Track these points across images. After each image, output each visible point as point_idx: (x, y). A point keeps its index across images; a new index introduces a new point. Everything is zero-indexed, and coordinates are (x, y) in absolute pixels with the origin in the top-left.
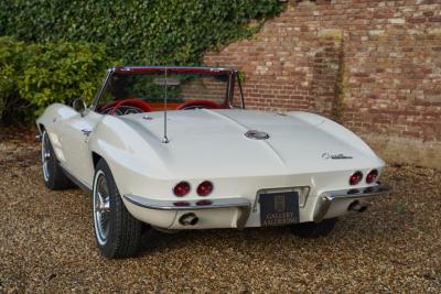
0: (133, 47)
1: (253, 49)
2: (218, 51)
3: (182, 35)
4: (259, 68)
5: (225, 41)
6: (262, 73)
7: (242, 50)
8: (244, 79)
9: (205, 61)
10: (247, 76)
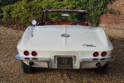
0: (86, 3)
1: (123, 3)
7: (119, 3)
8: (119, 14)
9: (108, 7)
10: (121, 12)
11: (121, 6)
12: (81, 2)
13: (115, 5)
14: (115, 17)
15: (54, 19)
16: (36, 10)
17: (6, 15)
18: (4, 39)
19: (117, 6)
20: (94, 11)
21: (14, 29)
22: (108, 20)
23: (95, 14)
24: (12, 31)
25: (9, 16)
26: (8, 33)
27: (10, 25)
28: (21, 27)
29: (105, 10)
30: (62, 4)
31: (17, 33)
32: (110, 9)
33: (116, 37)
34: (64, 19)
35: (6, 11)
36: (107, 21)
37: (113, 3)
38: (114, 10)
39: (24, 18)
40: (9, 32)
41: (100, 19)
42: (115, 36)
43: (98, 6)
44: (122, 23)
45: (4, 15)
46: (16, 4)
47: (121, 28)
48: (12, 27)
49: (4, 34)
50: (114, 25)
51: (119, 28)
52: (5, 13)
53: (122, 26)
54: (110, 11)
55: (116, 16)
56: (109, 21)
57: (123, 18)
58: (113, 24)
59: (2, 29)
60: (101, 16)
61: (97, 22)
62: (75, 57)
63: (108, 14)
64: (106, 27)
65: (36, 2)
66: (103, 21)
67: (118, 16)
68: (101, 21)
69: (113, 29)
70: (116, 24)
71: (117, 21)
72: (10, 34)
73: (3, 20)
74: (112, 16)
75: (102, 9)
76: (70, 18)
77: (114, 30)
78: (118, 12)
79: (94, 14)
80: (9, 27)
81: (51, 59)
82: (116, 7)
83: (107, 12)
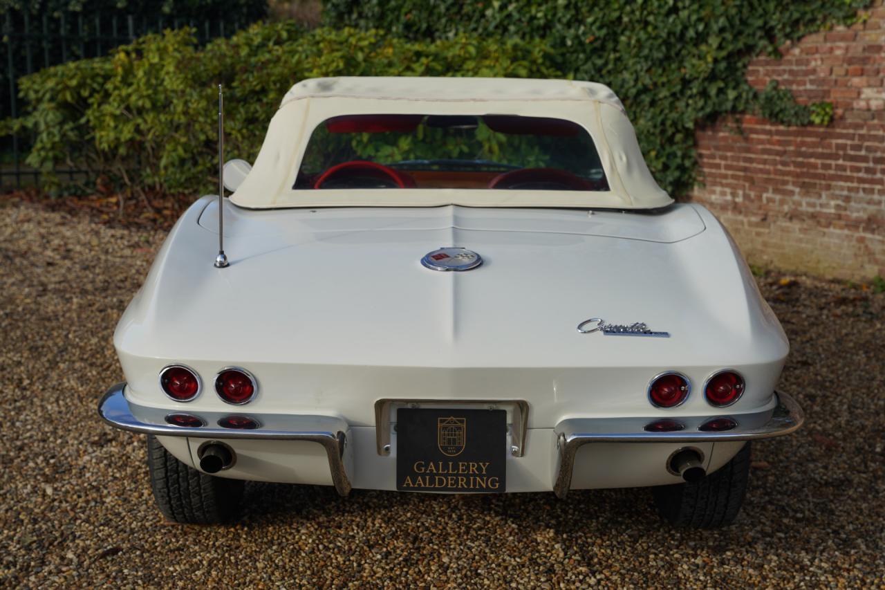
0: (603, 48)
1: (857, 49)
2: (778, 54)
3: (700, 20)
4: (867, 92)
5: (795, 29)
6: (874, 104)
7: (831, 50)
8: (832, 119)
9: (750, 78)
10: (840, 111)
11: (839, 71)
12: (563, 43)
13: (799, 62)
14: (803, 144)
15: (392, 155)
16: (264, 91)
17: (55, 131)
18: (56, 291)
19: (814, 71)
20: (653, 103)
21: (109, 224)
22: (750, 160)
23: (663, 123)
24: (97, 233)
25: (71, 135)
26: (78, 248)
27: (80, 198)
28: (158, 211)
29: (731, 94)
30: (436, 57)
31: (138, 252)
32: (766, 88)
33: (805, 274)
34: (455, 153)
35: (52, 99)
36: (745, 169)
37: (788, 50)
38: (793, 97)
39: (180, 150)
40: (79, 242)
41: (693, 153)
42: (802, 269)
43: (687, 71)
44: (848, 179)
45: (42, 127)
46: (122, 55)
47: (839, 217)
48: (96, 213)
49: (49, 253)
50: (792, 193)
51: (827, 216)
52: (44, 118)
53: (847, 199)
54: (769, 100)
55: (810, 134)
56: (761, 171)
57: (854, 148)
58: (790, 187)
59: (29, 221)
60: (699, 133)
61: (677, 174)
62: (522, 407)
63: (749, 122)
64: (736, 208)
65: (257, 41)
66: (718, 166)
67: (824, 137)
68: (706, 170)
69: (786, 224)
70: (807, 188)
71: (815, 166)
72: (88, 255)
73: (33, 159)
74: (778, 133)
75: (713, 91)
76: (496, 148)
77: (796, 225)
78: (822, 105)
79: (659, 119)
80: (73, 212)
81: (352, 425)
82: (806, 73)
83: (743, 112)
